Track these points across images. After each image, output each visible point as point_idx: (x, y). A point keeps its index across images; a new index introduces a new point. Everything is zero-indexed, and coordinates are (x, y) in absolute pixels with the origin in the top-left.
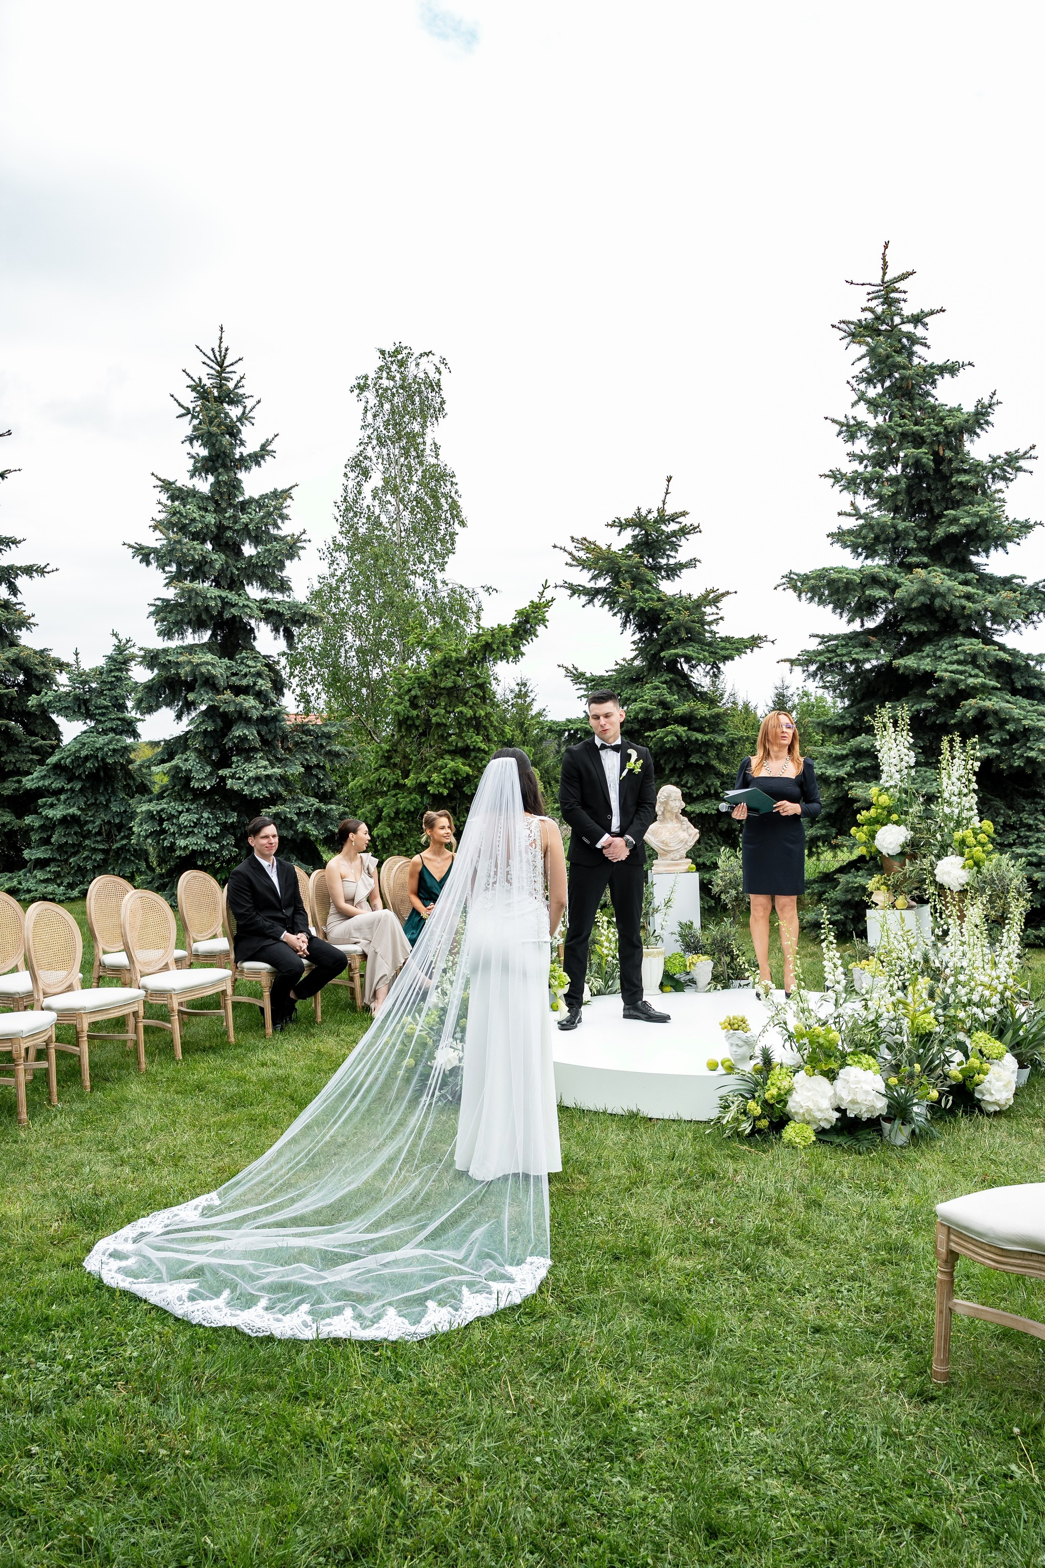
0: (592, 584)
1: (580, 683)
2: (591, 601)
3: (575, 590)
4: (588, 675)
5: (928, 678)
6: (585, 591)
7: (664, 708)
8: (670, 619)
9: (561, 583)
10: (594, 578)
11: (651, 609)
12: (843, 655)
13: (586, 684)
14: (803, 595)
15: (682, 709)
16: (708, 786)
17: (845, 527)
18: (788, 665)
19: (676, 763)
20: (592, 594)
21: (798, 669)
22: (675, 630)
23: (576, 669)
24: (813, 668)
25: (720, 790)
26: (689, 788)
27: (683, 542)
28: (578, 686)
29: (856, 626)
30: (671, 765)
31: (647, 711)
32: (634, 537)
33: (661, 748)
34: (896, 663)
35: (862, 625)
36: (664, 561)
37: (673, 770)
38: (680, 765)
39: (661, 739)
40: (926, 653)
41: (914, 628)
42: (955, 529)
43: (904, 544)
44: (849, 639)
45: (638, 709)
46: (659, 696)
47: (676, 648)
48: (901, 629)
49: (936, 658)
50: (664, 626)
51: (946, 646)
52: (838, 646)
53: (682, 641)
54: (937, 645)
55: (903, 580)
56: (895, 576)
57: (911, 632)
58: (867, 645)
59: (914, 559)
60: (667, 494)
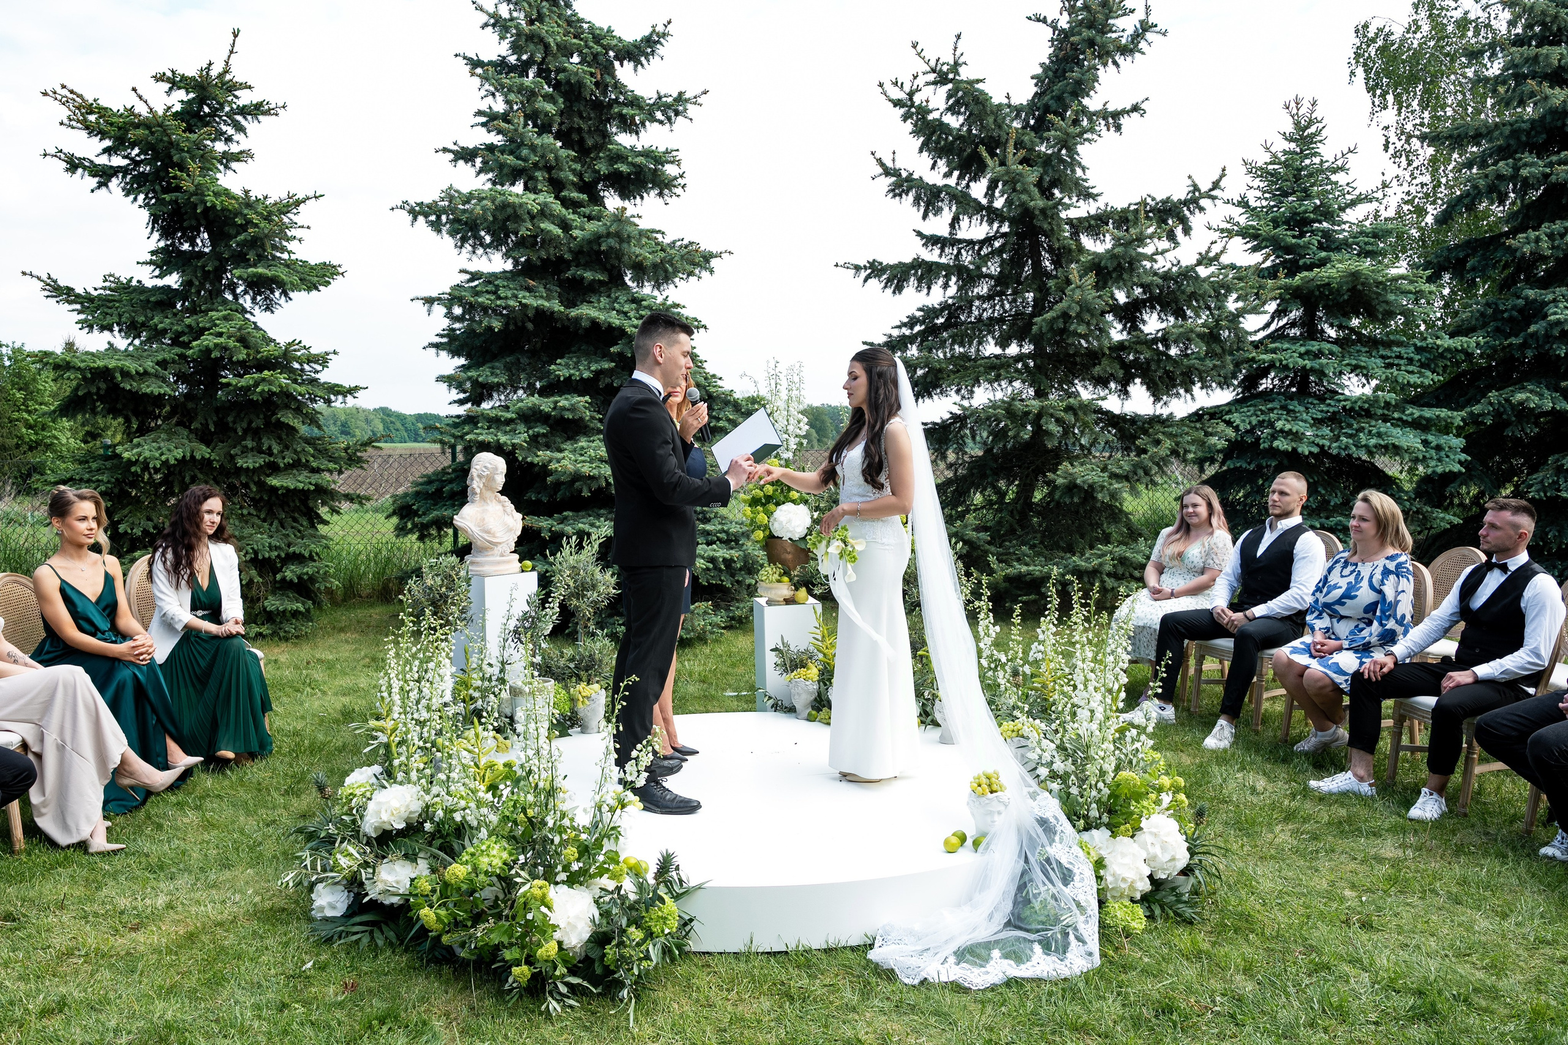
0: (103, 160)
1: (70, 302)
2: (104, 184)
3: (73, 164)
4: (79, 290)
5: (615, 334)
6: (93, 169)
7: (244, 347)
8: (249, 222)
9: (53, 151)
10: (107, 151)
11: (223, 210)
12: (506, 298)
13: (82, 303)
14: (421, 219)
15: (271, 351)
16: (295, 453)
17: (464, 143)
19: (250, 422)
20: (104, 175)
21: (439, 310)
22: (255, 242)
23: (55, 281)
25: (311, 459)
26: (271, 454)
27: (249, 124)
28: (67, 307)
30: (245, 425)
31: (225, 348)
32: (184, 102)
34: (574, 313)
36: (220, 147)
37: (247, 432)
38: (258, 423)
39: (247, 389)
40: (602, 305)
41: (588, 275)
42: (623, 168)
43: (562, 175)
44: (507, 279)
45: (211, 345)
46: (240, 329)
47: (255, 266)
48: (568, 274)
49: (619, 312)
50: (239, 233)
51: (622, 299)
52: (497, 287)
53: (261, 258)
54: (609, 296)
55: (571, 216)
56: (564, 211)
57: (582, 278)
58: (529, 289)
59: (575, 195)
60: (231, 52)
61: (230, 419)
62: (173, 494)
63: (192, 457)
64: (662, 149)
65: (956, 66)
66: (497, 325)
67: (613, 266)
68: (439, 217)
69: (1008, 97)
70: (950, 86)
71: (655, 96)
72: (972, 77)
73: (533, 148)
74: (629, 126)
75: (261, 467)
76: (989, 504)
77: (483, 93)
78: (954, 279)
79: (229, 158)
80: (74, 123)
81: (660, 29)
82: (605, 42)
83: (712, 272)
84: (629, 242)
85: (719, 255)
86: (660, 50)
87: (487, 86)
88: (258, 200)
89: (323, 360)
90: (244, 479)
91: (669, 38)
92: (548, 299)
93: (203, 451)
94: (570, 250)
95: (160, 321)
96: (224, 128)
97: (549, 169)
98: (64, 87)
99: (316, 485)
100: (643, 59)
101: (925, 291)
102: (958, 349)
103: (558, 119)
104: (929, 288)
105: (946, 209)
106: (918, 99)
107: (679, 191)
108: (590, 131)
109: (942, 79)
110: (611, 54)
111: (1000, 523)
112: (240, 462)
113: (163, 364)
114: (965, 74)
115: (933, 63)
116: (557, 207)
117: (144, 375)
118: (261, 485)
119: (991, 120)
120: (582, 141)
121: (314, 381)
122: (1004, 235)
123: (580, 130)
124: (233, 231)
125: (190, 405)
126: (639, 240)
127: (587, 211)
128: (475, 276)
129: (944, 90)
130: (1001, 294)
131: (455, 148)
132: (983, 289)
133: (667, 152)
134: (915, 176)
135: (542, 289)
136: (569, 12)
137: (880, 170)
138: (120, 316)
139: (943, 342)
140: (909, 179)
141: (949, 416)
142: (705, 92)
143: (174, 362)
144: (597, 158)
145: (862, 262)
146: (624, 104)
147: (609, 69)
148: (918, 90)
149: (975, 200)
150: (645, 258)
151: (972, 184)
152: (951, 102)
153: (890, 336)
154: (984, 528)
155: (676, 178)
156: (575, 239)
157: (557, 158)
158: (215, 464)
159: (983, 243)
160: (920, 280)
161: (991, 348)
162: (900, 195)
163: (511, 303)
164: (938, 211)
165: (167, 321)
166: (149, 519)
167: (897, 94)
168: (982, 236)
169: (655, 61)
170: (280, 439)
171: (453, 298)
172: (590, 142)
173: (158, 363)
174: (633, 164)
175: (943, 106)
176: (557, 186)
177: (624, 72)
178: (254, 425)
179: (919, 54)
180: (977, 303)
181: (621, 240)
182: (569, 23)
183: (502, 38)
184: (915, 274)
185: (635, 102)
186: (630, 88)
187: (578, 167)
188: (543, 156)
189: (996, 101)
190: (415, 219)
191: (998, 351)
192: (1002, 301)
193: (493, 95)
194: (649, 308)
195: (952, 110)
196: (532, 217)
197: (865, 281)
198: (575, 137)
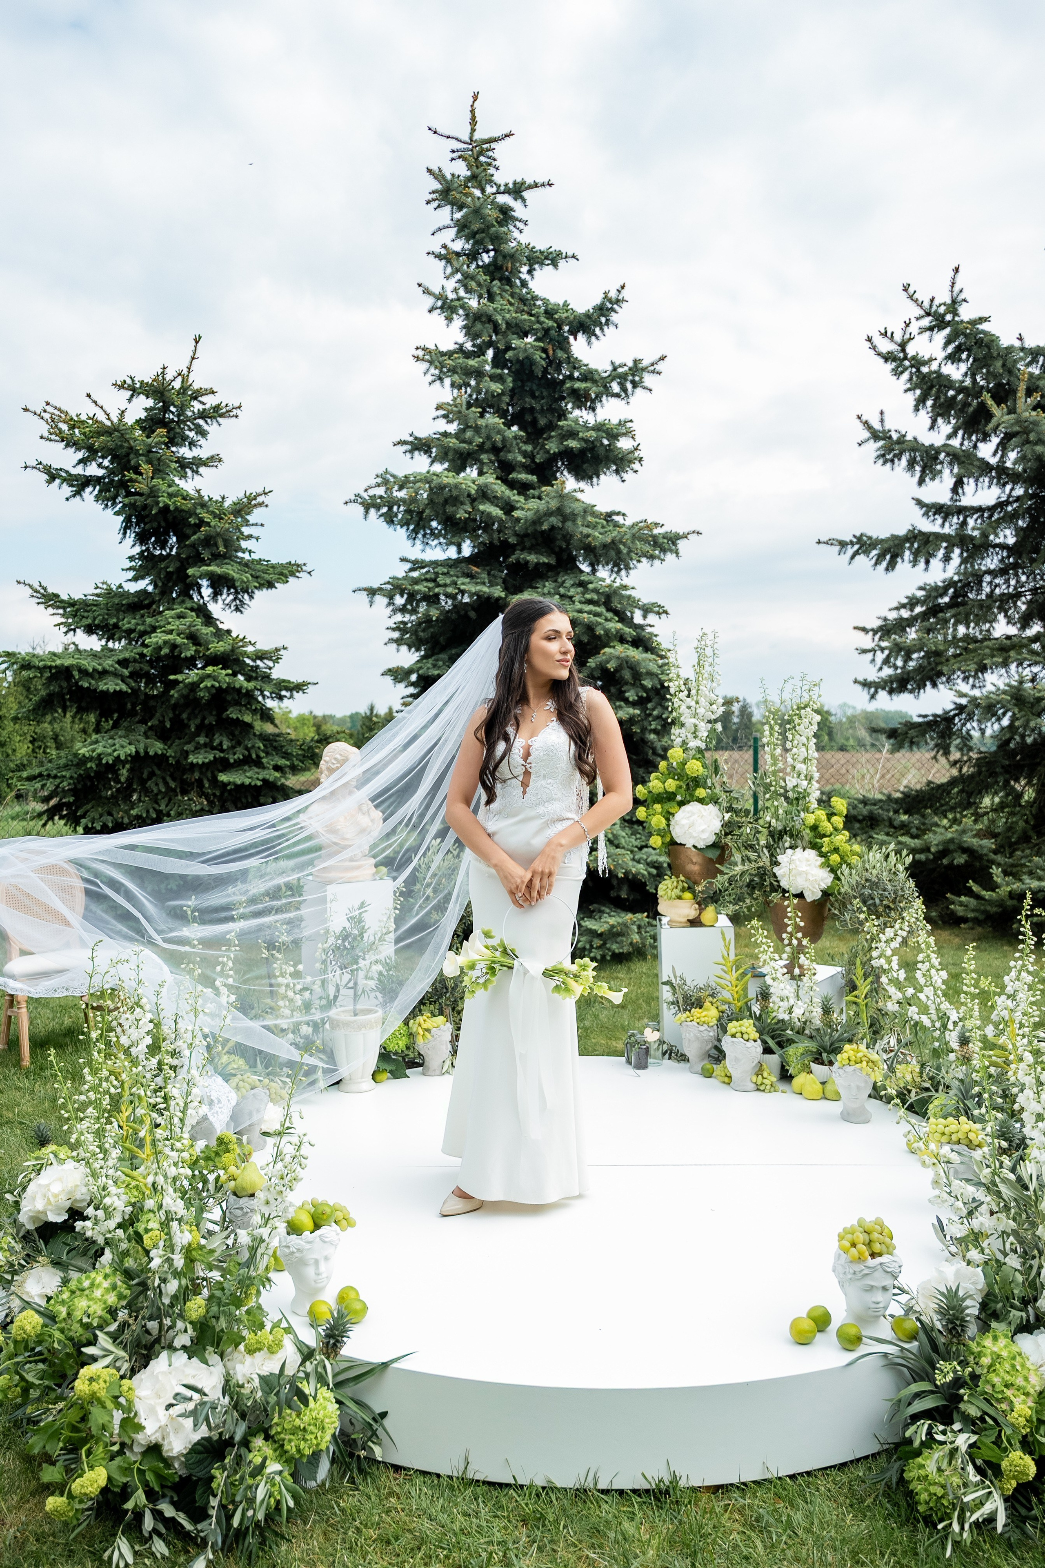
0: (79, 470)
1: (55, 608)
2: (78, 493)
3: (52, 475)
4: (64, 597)
6: (70, 479)
7: (194, 644)
8: (202, 523)
9: (34, 463)
10: (84, 461)
11: (177, 508)
12: (445, 585)
13: (64, 608)
14: (372, 511)
15: (219, 647)
16: (247, 749)
17: (419, 434)
18: (363, 596)
19: (204, 719)
20: (80, 484)
21: (381, 601)
22: (209, 541)
23: (46, 590)
24: (399, 601)
25: (262, 755)
26: (222, 751)
27: (211, 428)
28: (52, 612)
29: (452, 553)
30: (198, 721)
31: (172, 646)
32: (146, 409)
33: (185, 697)
35: (459, 551)
36: (185, 452)
37: (200, 728)
38: (211, 720)
39: (193, 685)
40: (546, 590)
41: (532, 558)
42: (573, 444)
43: (510, 456)
44: (450, 567)
45: (160, 642)
46: (190, 626)
47: (209, 565)
48: (512, 559)
49: (562, 596)
50: (195, 533)
51: (569, 583)
52: (437, 574)
53: (216, 557)
54: (556, 581)
55: (516, 498)
56: (508, 492)
57: (527, 562)
58: (470, 576)
59: (523, 476)
60: (193, 358)
61: (184, 716)
62: (135, 790)
63: (146, 753)
64: (615, 421)
65: (953, 306)
66: (434, 613)
67: (560, 547)
68: (390, 508)
69: (1020, 339)
70: (948, 331)
71: (610, 368)
72: (974, 316)
73: (477, 429)
74: (583, 400)
75: (210, 762)
76: (1002, 806)
77: (430, 378)
78: (957, 551)
79: (196, 464)
80: (53, 437)
81: (613, 294)
82: (556, 316)
83: (677, 553)
84: (574, 521)
85: (685, 536)
86: (614, 317)
87: (433, 371)
88: (211, 499)
89: (274, 655)
90: (197, 775)
91: (624, 305)
92: (492, 584)
93: (157, 747)
94: (516, 534)
95: (129, 622)
96: (187, 433)
97: (495, 450)
98: (48, 404)
99: (264, 780)
100: (597, 331)
101: (922, 565)
102: (962, 630)
103: (506, 399)
104: (927, 562)
105: (946, 472)
106: (911, 350)
107: (636, 466)
108: (542, 409)
109: (940, 323)
110: (566, 328)
111: (1010, 828)
112: (192, 759)
113: (123, 663)
114: (966, 313)
115: (926, 305)
116: (500, 489)
117: (104, 673)
118: (214, 781)
119: (999, 364)
120: (535, 421)
121: (266, 678)
122: (1018, 499)
123: (532, 409)
124: (188, 531)
125: (152, 703)
126: (584, 517)
127: (536, 493)
128: (417, 565)
129: (941, 336)
130: (1015, 566)
131: (411, 439)
132: (991, 562)
133: (621, 424)
134: (909, 437)
135: (484, 575)
136: (524, 291)
137: (866, 434)
138: (95, 619)
139: (946, 621)
140: (901, 440)
141: (952, 706)
142: (663, 358)
143: (135, 661)
144: (550, 437)
145: (848, 538)
146: (578, 379)
147: (564, 345)
148: (911, 339)
149: (982, 460)
150: (595, 538)
151: (980, 445)
152: (950, 349)
153: (885, 619)
154: (989, 833)
155: (632, 452)
156: (518, 520)
157: (504, 440)
158: (171, 761)
159: (992, 509)
160: (916, 554)
161: (1002, 628)
162: (892, 461)
163: (450, 590)
164: (935, 474)
165: (133, 621)
166: (110, 814)
167: (886, 346)
168: (992, 502)
169: (609, 331)
170: (232, 736)
171: (396, 587)
172: (542, 422)
173: (119, 662)
174: (583, 439)
175: (941, 355)
176: (505, 470)
177: (579, 346)
178: (207, 722)
179: (911, 297)
180: (987, 578)
181: (565, 518)
182: (523, 300)
183: (449, 319)
184: (910, 549)
185: (589, 376)
186: (585, 362)
187: (529, 448)
188: (489, 437)
189: (1005, 342)
190: (367, 512)
191: (1012, 630)
192: (1016, 575)
193: (440, 379)
194: (596, 591)
195: (954, 358)
196: (473, 500)
197: (853, 557)
198: (528, 418)
